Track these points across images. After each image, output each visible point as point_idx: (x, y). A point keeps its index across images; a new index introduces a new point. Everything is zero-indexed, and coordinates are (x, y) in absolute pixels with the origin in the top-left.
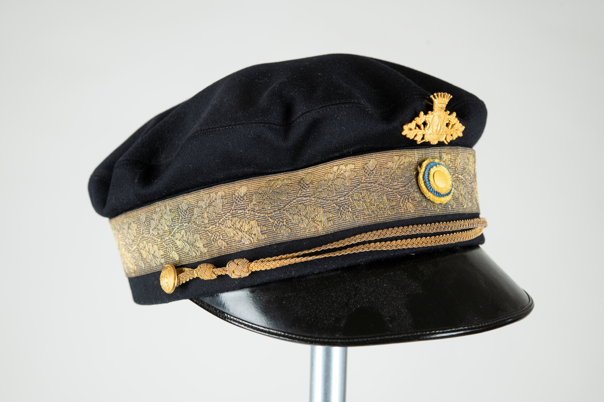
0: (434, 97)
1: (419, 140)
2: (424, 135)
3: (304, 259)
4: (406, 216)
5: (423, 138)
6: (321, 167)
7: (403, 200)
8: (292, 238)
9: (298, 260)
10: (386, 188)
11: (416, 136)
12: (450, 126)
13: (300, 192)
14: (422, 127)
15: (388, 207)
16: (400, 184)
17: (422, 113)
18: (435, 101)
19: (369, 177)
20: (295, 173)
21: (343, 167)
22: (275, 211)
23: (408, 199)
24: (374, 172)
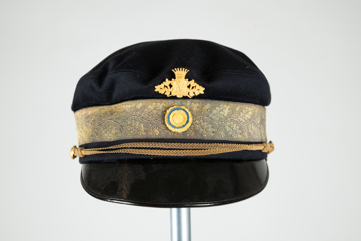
0: (175, 71)
1: (168, 94)
2: (171, 92)
3: (100, 152)
4: (153, 137)
5: (171, 94)
6: (120, 104)
7: (153, 128)
8: (100, 141)
9: (98, 152)
10: (144, 120)
11: (165, 92)
12: (191, 87)
13: (110, 117)
14: (169, 87)
15: (143, 130)
16: (153, 118)
17: (167, 80)
18: (176, 73)
19: (137, 113)
20: (111, 106)
21: (127, 106)
22: (98, 125)
23: (157, 127)
24: (140, 110)
